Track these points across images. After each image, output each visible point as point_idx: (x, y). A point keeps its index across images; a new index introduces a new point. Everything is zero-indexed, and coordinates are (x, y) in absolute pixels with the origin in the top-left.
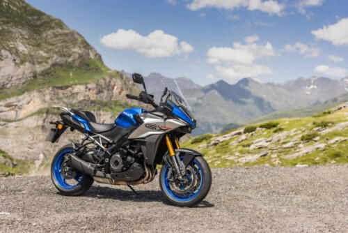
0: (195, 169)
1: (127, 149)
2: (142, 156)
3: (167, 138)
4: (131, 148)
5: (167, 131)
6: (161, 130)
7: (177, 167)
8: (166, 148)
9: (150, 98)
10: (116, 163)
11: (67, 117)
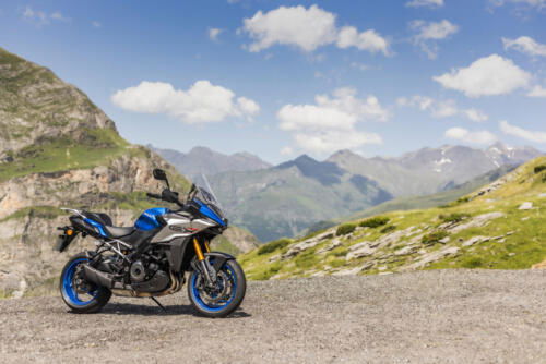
0: (228, 275)
1: (149, 255)
2: (167, 262)
3: (195, 241)
4: (154, 254)
5: (194, 233)
6: (187, 231)
7: (207, 273)
8: (195, 252)
9: (174, 196)
10: (138, 272)
11: (77, 220)
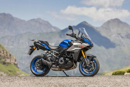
0: (93, 62)
1: (66, 55)
2: (72, 58)
3: (82, 51)
5: (82, 48)
7: (86, 62)
8: (82, 55)
9: (75, 35)
10: (62, 61)
